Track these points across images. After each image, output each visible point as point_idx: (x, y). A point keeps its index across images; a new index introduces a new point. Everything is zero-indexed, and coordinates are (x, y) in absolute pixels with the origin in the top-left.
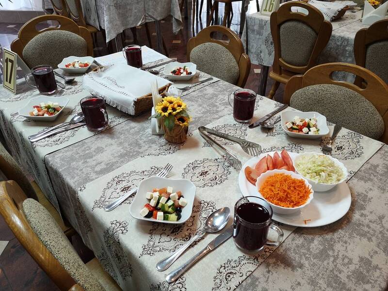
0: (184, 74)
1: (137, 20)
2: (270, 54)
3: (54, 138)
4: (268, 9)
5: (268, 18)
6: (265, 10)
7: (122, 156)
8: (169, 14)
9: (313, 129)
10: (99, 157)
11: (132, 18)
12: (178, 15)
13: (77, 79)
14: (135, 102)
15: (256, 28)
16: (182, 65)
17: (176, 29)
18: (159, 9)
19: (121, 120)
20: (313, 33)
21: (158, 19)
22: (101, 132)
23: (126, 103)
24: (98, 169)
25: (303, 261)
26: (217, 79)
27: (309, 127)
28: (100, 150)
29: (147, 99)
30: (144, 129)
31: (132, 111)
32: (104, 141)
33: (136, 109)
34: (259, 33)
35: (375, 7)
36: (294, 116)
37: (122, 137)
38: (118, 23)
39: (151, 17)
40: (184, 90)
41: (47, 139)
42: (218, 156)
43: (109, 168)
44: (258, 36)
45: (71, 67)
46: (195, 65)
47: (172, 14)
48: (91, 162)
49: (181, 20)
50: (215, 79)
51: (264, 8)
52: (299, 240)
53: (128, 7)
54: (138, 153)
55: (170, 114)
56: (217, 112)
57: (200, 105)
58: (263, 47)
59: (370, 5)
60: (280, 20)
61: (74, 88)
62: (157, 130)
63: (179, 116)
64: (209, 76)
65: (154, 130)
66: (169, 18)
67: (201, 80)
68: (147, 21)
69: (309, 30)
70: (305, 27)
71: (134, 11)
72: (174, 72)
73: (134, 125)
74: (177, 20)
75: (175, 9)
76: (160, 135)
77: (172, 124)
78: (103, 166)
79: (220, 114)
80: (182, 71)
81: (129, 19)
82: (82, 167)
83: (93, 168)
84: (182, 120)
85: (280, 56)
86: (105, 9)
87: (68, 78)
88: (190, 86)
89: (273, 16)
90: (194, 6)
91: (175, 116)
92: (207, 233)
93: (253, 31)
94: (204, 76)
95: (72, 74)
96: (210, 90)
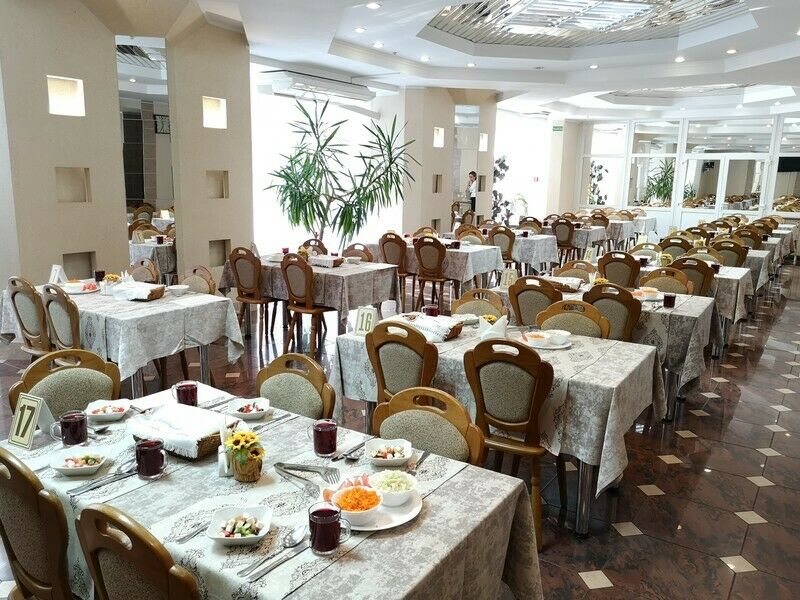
0: (254, 411)
1: (171, 346)
2: (373, 385)
3: (99, 490)
4: (364, 327)
5: (363, 339)
6: (361, 329)
7: (186, 499)
8: (222, 334)
9: (397, 455)
10: (159, 503)
11: (164, 344)
12: (236, 334)
13: (112, 427)
14: (199, 442)
15: (350, 351)
16: (250, 401)
17: (233, 356)
18: (207, 328)
19: (179, 466)
20: (417, 356)
21: (205, 343)
22: (156, 480)
23: (187, 444)
24: (161, 512)
25: (373, 555)
26: (296, 415)
27: (393, 453)
28: (158, 497)
29: (213, 438)
30: (209, 473)
31: (193, 454)
32: (162, 488)
33: (199, 451)
34: (355, 359)
35: (492, 322)
36: (381, 445)
37: (183, 482)
38: (142, 352)
39: (194, 340)
40: (256, 429)
41: (91, 492)
42: (295, 489)
43: (173, 510)
44: (354, 363)
45: (100, 413)
46: (268, 401)
47: (226, 335)
48: (151, 507)
49: (241, 343)
50: (294, 415)
51: (359, 327)
52: (371, 543)
53: (159, 329)
54: (205, 495)
55: (243, 447)
56: (296, 449)
57: (275, 444)
58: (364, 376)
59: (486, 321)
60: (377, 342)
61: (108, 438)
62: (226, 471)
63: (252, 449)
64: (286, 413)
65: (222, 470)
66: (221, 341)
67: (274, 417)
68: (187, 347)
69: (413, 353)
70: (406, 349)
71: (168, 333)
72: (241, 410)
73: (196, 470)
74: (235, 343)
75: (232, 328)
76: (229, 477)
77: (245, 458)
78: (166, 510)
79: (299, 451)
80: (251, 408)
81: (158, 345)
82: (141, 513)
83: (154, 512)
84: (256, 452)
85: (384, 387)
86: (121, 333)
87: (98, 428)
88: (262, 424)
89: (369, 337)
90: (261, 319)
91: (248, 449)
92: (285, 547)
93: (348, 355)
94: (279, 412)
95: (104, 423)
96: (287, 428)
